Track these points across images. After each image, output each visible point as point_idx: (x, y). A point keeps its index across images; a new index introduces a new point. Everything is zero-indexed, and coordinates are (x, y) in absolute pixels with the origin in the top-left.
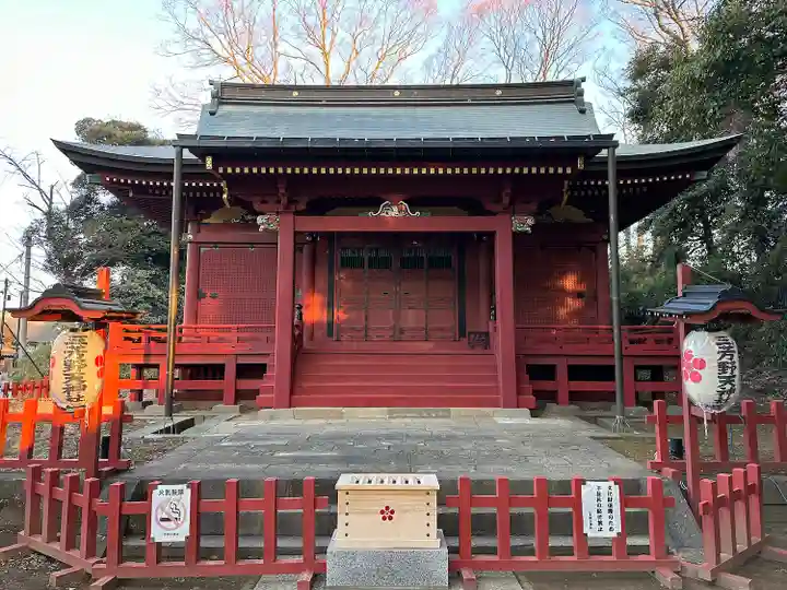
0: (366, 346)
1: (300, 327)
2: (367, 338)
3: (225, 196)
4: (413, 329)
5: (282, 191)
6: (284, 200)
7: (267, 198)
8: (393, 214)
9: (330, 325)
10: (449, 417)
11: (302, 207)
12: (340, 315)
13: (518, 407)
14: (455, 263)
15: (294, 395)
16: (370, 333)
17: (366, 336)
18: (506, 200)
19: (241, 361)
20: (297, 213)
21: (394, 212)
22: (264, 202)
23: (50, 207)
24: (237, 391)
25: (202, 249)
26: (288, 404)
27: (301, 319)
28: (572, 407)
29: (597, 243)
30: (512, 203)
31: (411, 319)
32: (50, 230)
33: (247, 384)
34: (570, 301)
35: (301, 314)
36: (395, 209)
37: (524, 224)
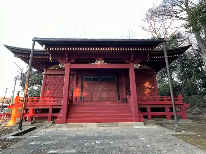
0: (92, 103)
1: (72, 97)
2: (92, 101)
3: (50, 58)
4: (105, 98)
5: (66, 56)
6: (67, 59)
7: (62, 59)
8: (100, 64)
9: (81, 97)
10: (118, 126)
11: (73, 61)
12: (84, 94)
13: (139, 122)
14: (116, 80)
15: (68, 119)
16: (93, 99)
17: (92, 100)
18: (132, 59)
19: (54, 108)
20: (71, 63)
21: (100, 63)
22: (62, 60)
23: (22, 72)
24: (52, 117)
25: (47, 76)
26: (65, 122)
27: (72, 95)
28: (153, 120)
29: (153, 74)
30: (134, 60)
31: (104, 95)
32: (21, 77)
33: (55, 115)
34: (147, 90)
35: (72, 93)
36: (100, 62)
37: (138, 66)
